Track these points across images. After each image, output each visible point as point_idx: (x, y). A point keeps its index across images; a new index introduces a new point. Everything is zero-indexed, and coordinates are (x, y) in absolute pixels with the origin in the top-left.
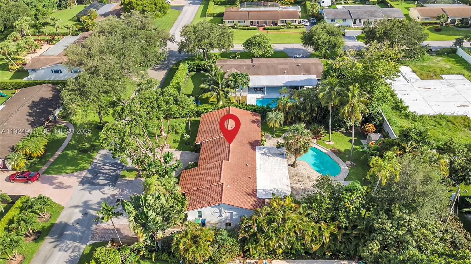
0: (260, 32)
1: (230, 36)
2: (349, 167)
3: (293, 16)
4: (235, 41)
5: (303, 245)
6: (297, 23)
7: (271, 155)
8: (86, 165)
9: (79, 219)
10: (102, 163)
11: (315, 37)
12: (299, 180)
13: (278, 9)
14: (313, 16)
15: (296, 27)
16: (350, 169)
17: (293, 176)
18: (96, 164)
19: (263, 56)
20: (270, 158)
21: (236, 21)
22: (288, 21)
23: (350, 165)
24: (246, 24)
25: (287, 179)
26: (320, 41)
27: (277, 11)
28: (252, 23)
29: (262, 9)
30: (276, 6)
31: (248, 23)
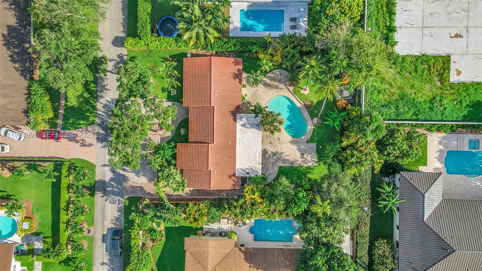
2: (315, 126)
7: (249, 126)
8: (94, 119)
9: (112, 178)
10: (106, 116)
12: (271, 141)
16: (315, 128)
17: (267, 137)
18: (102, 117)
20: (248, 130)
23: (316, 124)
25: (260, 156)
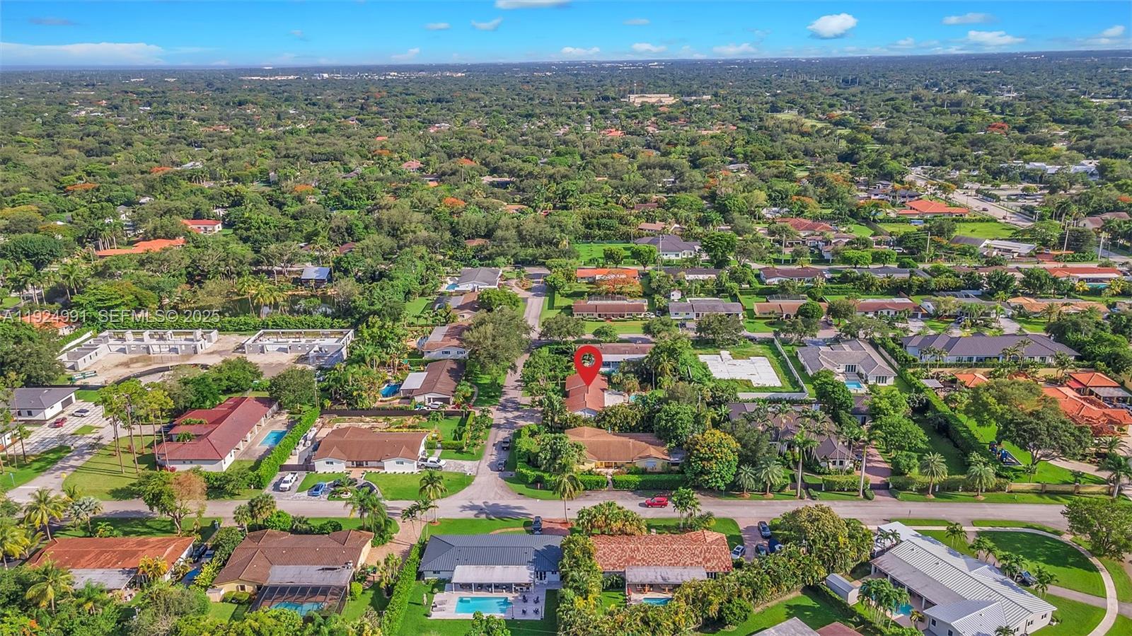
0: (608, 323)
1: (583, 326)
3: (639, 309)
4: (586, 331)
5: (627, 423)
6: (642, 316)
11: (651, 328)
12: (626, 401)
13: (625, 302)
14: (660, 309)
15: (641, 319)
17: (623, 400)
19: (611, 342)
21: (585, 314)
22: (634, 314)
24: (594, 316)
25: (620, 401)
26: (655, 330)
27: (624, 305)
28: (600, 315)
29: (610, 302)
30: (624, 300)
31: (596, 315)
